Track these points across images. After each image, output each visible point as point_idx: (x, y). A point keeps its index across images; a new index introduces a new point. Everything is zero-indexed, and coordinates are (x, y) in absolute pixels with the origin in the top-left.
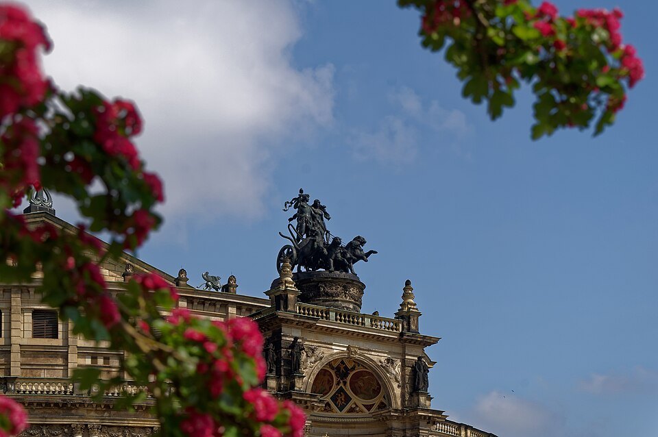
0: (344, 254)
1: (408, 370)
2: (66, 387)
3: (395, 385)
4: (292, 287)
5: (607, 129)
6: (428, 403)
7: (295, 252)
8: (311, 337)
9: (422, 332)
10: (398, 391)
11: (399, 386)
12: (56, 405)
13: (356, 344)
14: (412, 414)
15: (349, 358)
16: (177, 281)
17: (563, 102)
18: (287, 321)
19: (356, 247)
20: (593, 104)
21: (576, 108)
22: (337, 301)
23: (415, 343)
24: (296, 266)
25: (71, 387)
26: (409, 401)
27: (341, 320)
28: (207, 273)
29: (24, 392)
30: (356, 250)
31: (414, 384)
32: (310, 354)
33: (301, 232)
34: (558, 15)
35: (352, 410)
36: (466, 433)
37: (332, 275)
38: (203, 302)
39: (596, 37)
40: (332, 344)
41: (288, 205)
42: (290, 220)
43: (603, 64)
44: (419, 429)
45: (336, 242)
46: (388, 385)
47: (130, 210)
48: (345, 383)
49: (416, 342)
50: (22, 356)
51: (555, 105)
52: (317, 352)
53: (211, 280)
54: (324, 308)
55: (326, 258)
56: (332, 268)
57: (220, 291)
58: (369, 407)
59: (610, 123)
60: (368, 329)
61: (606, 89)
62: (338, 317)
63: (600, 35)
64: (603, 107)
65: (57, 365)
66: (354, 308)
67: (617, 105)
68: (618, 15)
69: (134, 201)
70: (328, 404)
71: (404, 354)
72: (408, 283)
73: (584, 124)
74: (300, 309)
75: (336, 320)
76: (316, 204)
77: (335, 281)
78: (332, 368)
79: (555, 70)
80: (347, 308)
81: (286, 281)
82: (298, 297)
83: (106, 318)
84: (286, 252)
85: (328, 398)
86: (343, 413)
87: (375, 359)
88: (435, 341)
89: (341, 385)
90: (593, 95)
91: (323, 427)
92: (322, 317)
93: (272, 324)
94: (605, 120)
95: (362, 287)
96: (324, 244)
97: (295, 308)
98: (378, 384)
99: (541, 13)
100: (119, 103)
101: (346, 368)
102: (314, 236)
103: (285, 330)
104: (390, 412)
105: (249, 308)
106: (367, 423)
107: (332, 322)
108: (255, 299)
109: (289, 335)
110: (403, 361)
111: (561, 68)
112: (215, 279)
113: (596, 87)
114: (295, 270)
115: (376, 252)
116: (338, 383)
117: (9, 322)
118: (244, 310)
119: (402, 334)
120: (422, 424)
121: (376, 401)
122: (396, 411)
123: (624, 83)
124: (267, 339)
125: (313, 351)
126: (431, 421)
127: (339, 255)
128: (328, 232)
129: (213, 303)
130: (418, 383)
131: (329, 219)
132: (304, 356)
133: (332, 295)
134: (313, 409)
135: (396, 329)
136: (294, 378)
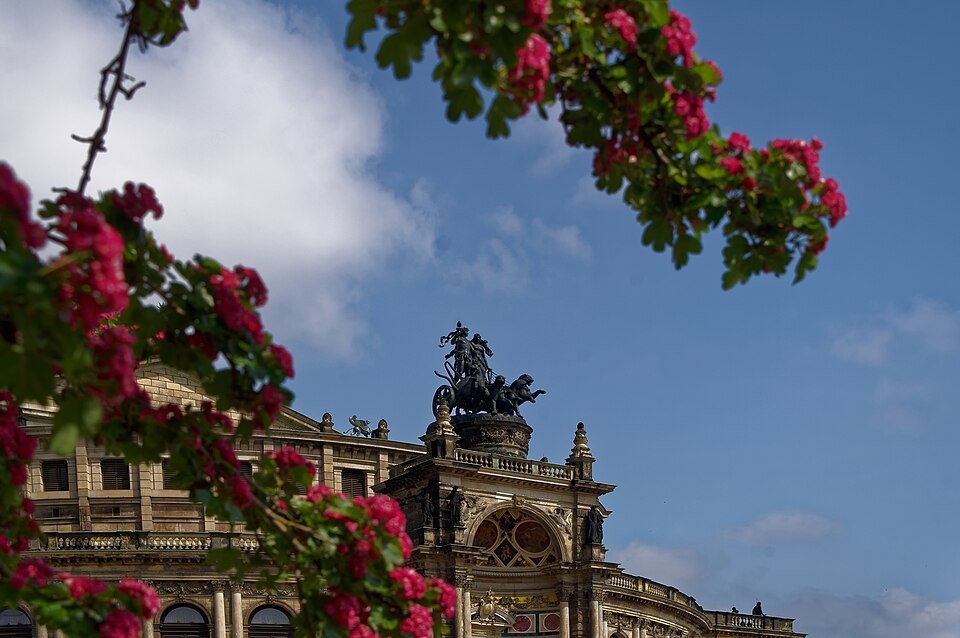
0: (508, 395)
1: (580, 521)
2: (203, 542)
3: (566, 537)
4: (450, 432)
5: (808, 274)
6: (602, 555)
7: (452, 393)
8: (472, 485)
9: (596, 480)
10: (569, 543)
11: (570, 538)
12: (194, 560)
13: (522, 493)
14: (584, 567)
15: (515, 508)
16: (321, 426)
17: (756, 246)
18: (445, 469)
19: (522, 387)
20: (790, 246)
21: (771, 250)
22: (501, 446)
23: (588, 492)
24: (454, 409)
25: (209, 542)
26: (581, 553)
27: (505, 467)
28: (354, 417)
29: (158, 547)
30: (521, 391)
31: (587, 535)
32: (471, 504)
33: (459, 370)
34: (751, 147)
35: (518, 564)
36: (644, 587)
37: (495, 417)
38: (350, 449)
39: (790, 174)
40: (495, 494)
41: (444, 340)
42: (447, 357)
43: (800, 202)
44: (592, 583)
45: (500, 381)
46: (558, 536)
47: (258, 386)
48: (510, 535)
49: (589, 490)
50: (154, 509)
51: (748, 248)
52: (479, 502)
53: (359, 425)
54: (486, 454)
55: (489, 399)
56: (495, 411)
57: (369, 437)
58: (536, 561)
59: (812, 268)
60: (536, 477)
61: (803, 229)
62: (502, 464)
63: (795, 172)
64: (803, 249)
65: (192, 519)
66: (520, 454)
67: (818, 246)
68: (816, 145)
69: (261, 378)
70: (491, 558)
71: (576, 504)
72: (580, 426)
73: (780, 270)
74: (459, 456)
75: (500, 466)
76: (476, 340)
77: (498, 424)
78: (496, 520)
79: (745, 211)
80: (513, 454)
81: (443, 426)
82: (457, 442)
83: (240, 499)
84: (442, 393)
85: (491, 552)
86: (509, 567)
87: (544, 509)
88: (611, 489)
89: (506, 537)
90: (791, 235)
91: (486, 581)
92: (484, 464)
93: (429, 472)
94: (805, 265)
95: (528, 431)
96: (486, 383)
97: (454, 455)
98: (547, 536)
99: (731, 146)
100: (240, 271)
101: (511, 519)
102: (475, 375)
103: (443, 479)
104: (560, 565)
105: (403, 455)
106: (535, 577)
107: (496, 469)
108: (408, 446)
109: (447, 483)
110: (575, 511)
111: (751, 208)
112: (364, 423)
113: (793, 229)
114: (454, 413)
115: (543, 392)
116: (503, 536)
117: (138, 473)
118: (397, 457)
119: (573, 482)
120: (595, 577)
121: (545, 554)
122: (567, 564)
123: (825, 221)
124: (423, 489)
125: (474, 501)
126: (605, 575)
127: (503, 396)
128: (490, 370)
129: (362, 450)
130: (592, 535)
131: (491, 356)
132: (464, 507)
133: (495, 440)
134: (475, 563)
135: (567, 477)
136: (454, 530)
